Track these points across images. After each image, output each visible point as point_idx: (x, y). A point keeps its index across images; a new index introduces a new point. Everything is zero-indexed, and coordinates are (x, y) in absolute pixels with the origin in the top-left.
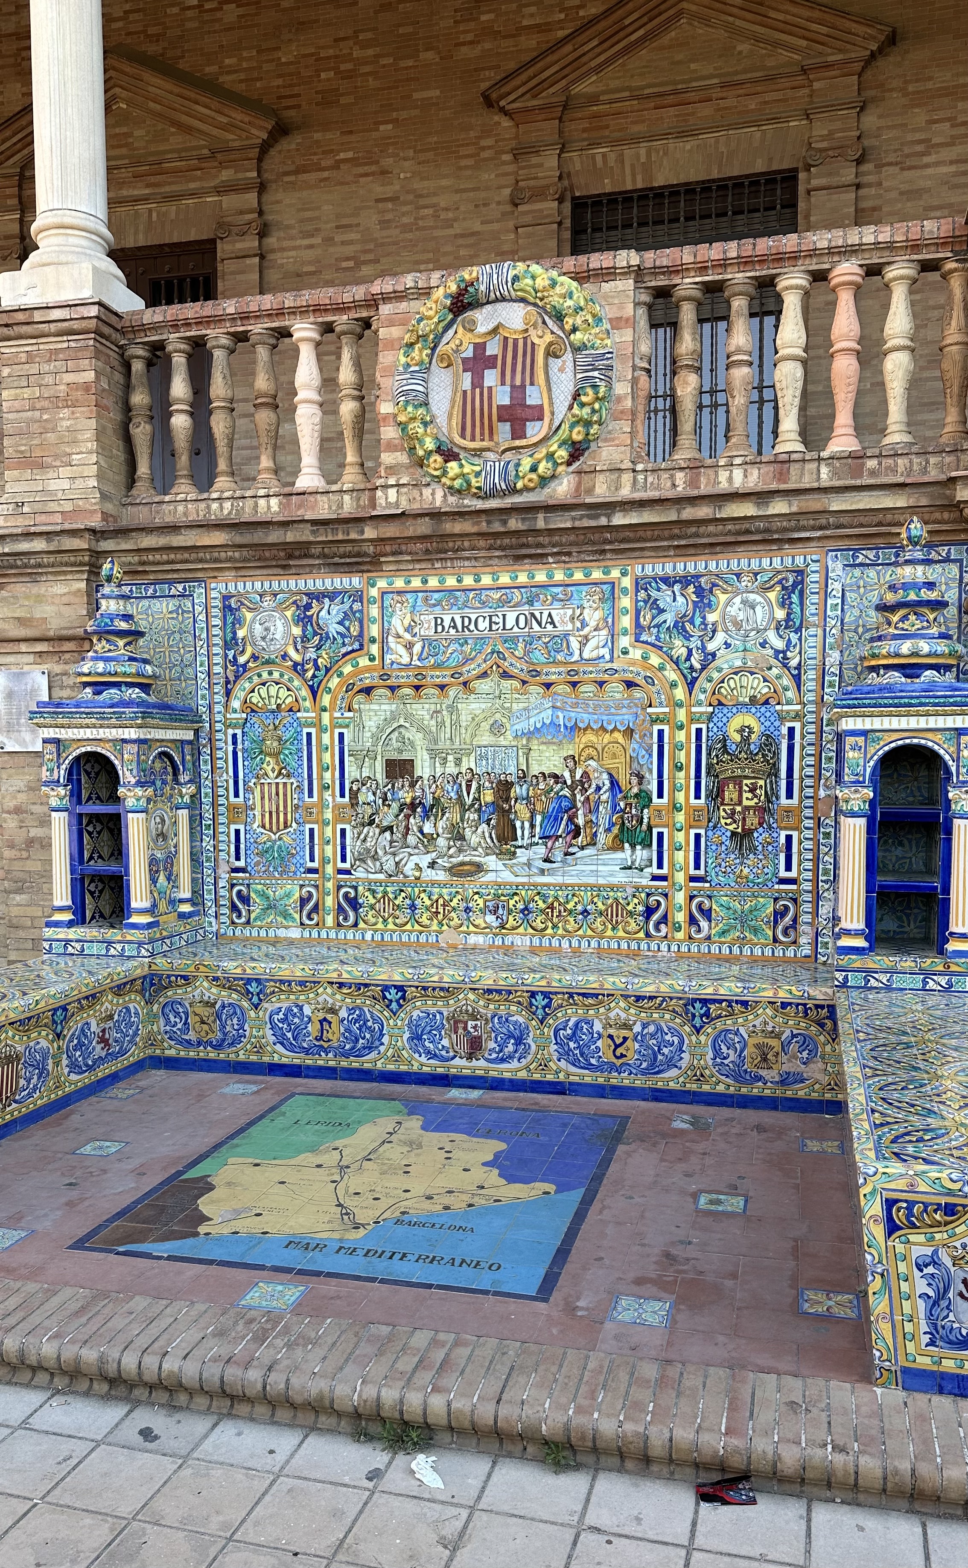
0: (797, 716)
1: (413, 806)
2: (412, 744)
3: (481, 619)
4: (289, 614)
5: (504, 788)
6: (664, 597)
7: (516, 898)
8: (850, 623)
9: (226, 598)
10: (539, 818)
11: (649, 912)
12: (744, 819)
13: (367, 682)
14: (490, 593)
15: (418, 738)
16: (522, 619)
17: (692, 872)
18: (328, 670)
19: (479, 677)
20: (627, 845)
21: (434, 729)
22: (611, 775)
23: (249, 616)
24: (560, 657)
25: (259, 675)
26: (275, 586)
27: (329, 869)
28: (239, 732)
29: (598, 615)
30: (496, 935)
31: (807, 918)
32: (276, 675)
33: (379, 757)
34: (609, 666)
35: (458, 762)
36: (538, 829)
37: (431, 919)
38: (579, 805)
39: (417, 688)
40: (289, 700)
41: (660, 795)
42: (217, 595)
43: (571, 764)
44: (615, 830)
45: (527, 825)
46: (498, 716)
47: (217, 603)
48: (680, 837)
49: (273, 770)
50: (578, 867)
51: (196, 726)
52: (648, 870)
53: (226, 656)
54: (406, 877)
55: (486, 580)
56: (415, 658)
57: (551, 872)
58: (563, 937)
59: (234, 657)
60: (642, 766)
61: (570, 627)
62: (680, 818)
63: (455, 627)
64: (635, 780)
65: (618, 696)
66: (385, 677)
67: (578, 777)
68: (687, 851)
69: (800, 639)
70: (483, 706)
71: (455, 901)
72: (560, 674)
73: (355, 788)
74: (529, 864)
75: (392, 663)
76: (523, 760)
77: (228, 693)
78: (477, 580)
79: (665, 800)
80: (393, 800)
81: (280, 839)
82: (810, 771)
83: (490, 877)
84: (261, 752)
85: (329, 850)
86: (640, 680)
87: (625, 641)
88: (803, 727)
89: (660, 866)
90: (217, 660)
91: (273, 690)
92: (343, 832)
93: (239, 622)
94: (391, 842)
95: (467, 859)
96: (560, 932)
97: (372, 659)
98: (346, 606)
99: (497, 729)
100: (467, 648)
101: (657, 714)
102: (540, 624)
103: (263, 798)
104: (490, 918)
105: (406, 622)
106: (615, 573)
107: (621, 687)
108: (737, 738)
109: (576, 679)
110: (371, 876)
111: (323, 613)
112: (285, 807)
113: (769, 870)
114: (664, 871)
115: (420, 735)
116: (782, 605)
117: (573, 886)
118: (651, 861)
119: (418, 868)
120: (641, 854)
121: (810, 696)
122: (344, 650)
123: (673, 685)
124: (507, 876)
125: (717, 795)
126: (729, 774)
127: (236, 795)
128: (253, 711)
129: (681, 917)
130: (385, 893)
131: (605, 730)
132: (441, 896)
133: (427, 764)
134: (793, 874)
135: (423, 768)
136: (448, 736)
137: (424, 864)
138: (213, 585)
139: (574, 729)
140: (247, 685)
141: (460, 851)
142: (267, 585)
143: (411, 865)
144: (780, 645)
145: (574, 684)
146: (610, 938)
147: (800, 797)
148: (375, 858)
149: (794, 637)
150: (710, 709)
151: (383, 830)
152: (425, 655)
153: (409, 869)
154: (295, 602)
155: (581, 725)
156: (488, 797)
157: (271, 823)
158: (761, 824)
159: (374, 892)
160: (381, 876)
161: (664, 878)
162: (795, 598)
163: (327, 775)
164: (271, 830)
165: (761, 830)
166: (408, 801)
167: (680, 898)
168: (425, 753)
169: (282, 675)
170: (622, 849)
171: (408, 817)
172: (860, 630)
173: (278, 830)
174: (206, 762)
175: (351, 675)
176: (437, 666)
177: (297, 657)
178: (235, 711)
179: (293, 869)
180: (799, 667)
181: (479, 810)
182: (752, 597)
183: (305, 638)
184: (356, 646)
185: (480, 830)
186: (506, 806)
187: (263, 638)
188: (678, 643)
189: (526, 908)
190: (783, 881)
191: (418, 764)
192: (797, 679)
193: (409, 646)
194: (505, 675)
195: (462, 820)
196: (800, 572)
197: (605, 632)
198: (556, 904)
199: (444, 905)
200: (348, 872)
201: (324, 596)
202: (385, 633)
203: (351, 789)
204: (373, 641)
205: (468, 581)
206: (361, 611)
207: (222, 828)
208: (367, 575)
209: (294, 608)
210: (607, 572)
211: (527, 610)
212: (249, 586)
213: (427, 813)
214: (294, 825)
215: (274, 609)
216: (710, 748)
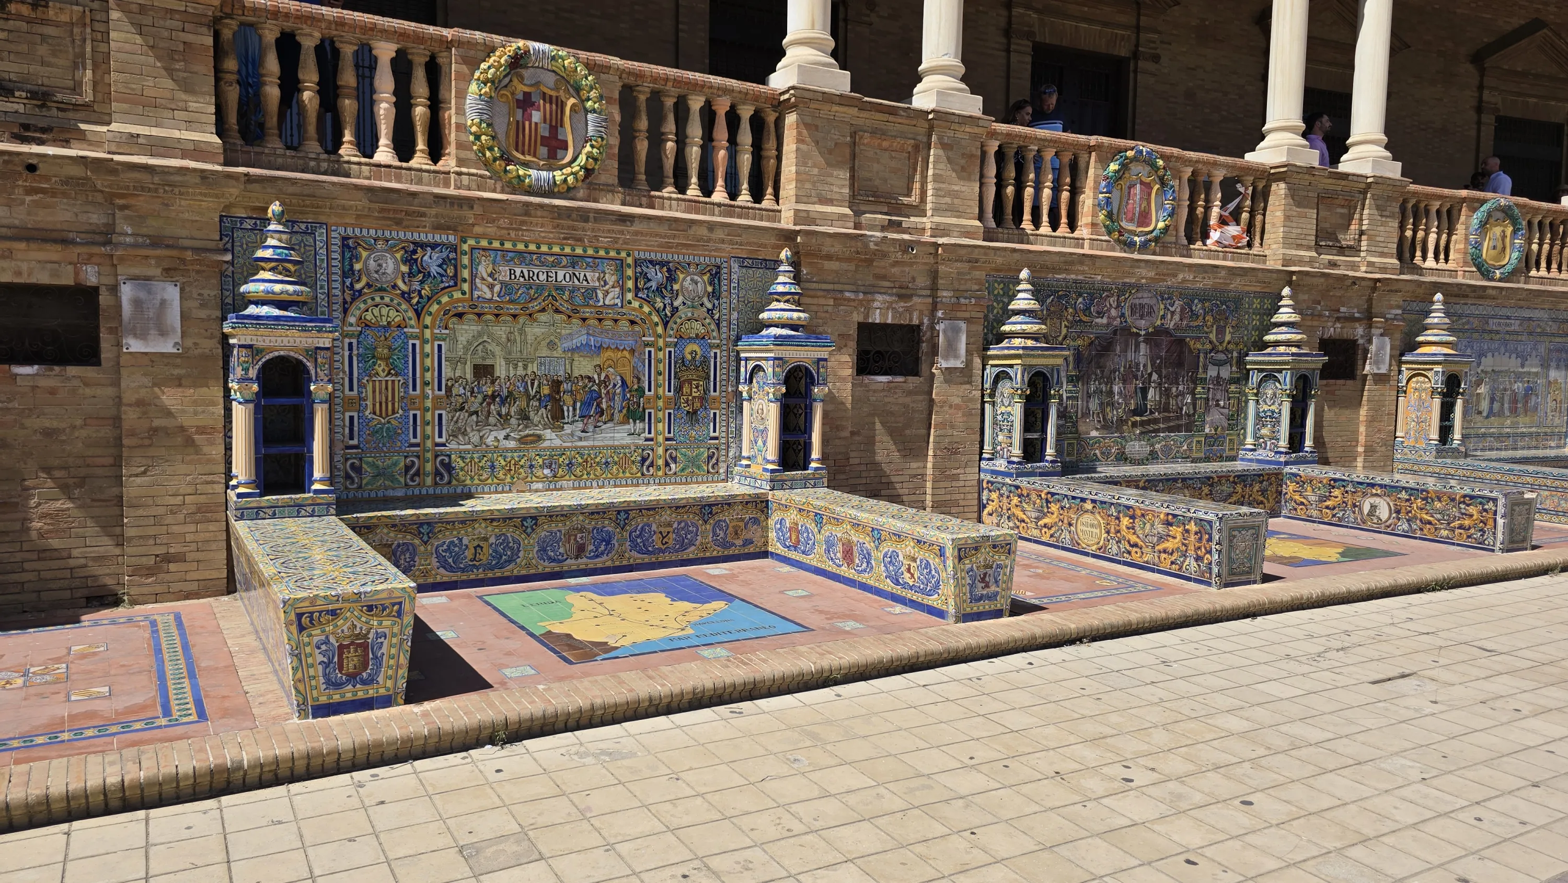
0: (718, 346)
1: (493, 397)
2: (493, 354)
3: (541, 274)
4: (398, 256)
5: (556, 385)
6: (651, 271)
7: (564, 457)
8: (741, 297)
9: (345, 239)
10: (578, 404)
11: (644, 460)
12: (693, 404)
13: (460, 310)
14: (547, 257)
15: (497, 350)
16: (568, 276)
17: (667, 435)
18: (429, 299)
19: (539, 312)
20: (631, 421)
21: (508, 345)
22: (622, 378)
23: (364, 254)
24: (591, 302)
25: (373, 299)
26: (387, 234)
27: (429, 444)
28: (354, 341)
29: (614, 278)
30: (550, 482)
31: (723, 458)
32: (387, 300)
33: (469, 363)
34: (620, 310)
35: (525, 367)
36: (578, 412)
37: (505, 475)
39: (497, 316)
40: (398, 319)
42: (338, 236)
43: (598, 370)
44: (625, 411)
45: (571, 409)
46: (552, 338)
47: (337, 242)
48: (660, 414)
49: (383, 371)
52: (643, 435)
53: (344, 283)
54: (487, 447)
55: (544, 248)
56: (496, 295)
57: (586, 439)
58: (594, 480)
59: (352, 284)
61: (597, 284)
62: (660, 403)
63: (523, 277)
64: (635, 381)
65: (626, 329)
66: (473, 307)
67: (602, 378)
68: (664, 423)
69: (719, 304)
70: (542, 330)
71: (523, 461)
72: (591, 313)
73: (449, 384)
74: (572, 435)
75: (479, 298)
76: (568, 367)
77: (345, 311)
78: (539, 247)
79: (652, 393)
80: (479, 393)
81: (389, 422)
82: (724, 377)
83: (546, 444)
84: (374, 357)
85: (429, 429)
86: (638, 320)
87: (629, 296)
88: (721, 352)
89: (650, 433)
90: (337, 285)
91: (385, 311)
92: (440, 416)
93: (358, 258)
94: (477, 422)
95: (532, 433)
96: (592, 476)
97: (464, 293)
98: (444, 255)
99: (552, 345)
100: (532, 292)
101: (647, 341)
102: (579, 280)
103: (374, 392)
104: (547, 471)
105: (490, 270)
106: (623, 254)
107: (628, 324)
108: (689, 357)
109: (601, 317)
110: (462, 447)
111: (426, 258)
112: (393, 398)
113: (705, 433)
114: (652, 435)
115: (499, 348)
116: (710, 284)
117: (599, 447)
118: (644, 430)
119: (497, 440)
120: (639, 425)
121: (724, 336)
122: (442, 285)
123: (657, 324)
124: (557, 442)
125: (679, 390)
126: (685, 378)
127: (351, 389)
128: (367, 326)
129: (661, 462)
130: (472, 458)
131: (618, 350)
132: (513, 458)
133: (503, 368)
134: (717, 434)
135: (501, 370)
136: (518, 349)
137: (501, 437)
138: (335, 228)
139: (600, 348)
140: (362, 306)
141: (526, 427)
142: (380, 233)
143: (491, 438)
144: (710, 306)
145: (600, 320)
146: (621, 477)
147: (720, 391)
148: (465, 433)
149: (716, 302)
150: (676, 340)
151: (471, 414)
152: (502, 294)
153: (490, 440)
154: (403, 248)
155: (604, 346)
156: (546, 390)
157: (381, 411)
158: (701, 407)
159: (463, 458)
160: (469, 447)
161: (651, 440)
162: (716, 281)
163: (428, 376)
164: (381, 416)
166: (490, 393)
167: (660, 451)
168: (502, 361)
169: (392, 300)
170: (628, 423)
171: (489, 404)
172: (746, 301)
173: (387, 415)
175: (447, 304)
176: (511, 302)
177: (405, 288)
178: (351, 325)
179: (399, 444)
180: (718, 319)
181: (540, 400)
182: (696, 277)
183: (411, 274)
184: (452, 283)
185: (540, 413)
186: (557, 397)
188: (658, 300)
189: (570, 463)
190: (712, 439)
191: (497, 368)
192: (718, 325)
193: (491, 287)
194: (557, 311)
196: (719, 267)
197: (617, 289)
198: (589, 459)
199: (515, 464)
200: (444, 445)
201: (427, 246)
202: (473, 276)
203: (446, 385)
204: (465, 280)
205: (532, 247)
206: (455, 259)
207: (337, 416)
208: (460, 234)
209: (402, 252)
210: (618, 253)
211: (571, 271)
212: (365, 232)
213: (503, 402)
214: (401, 412)
215: (386, 251)
216: (676, 363)
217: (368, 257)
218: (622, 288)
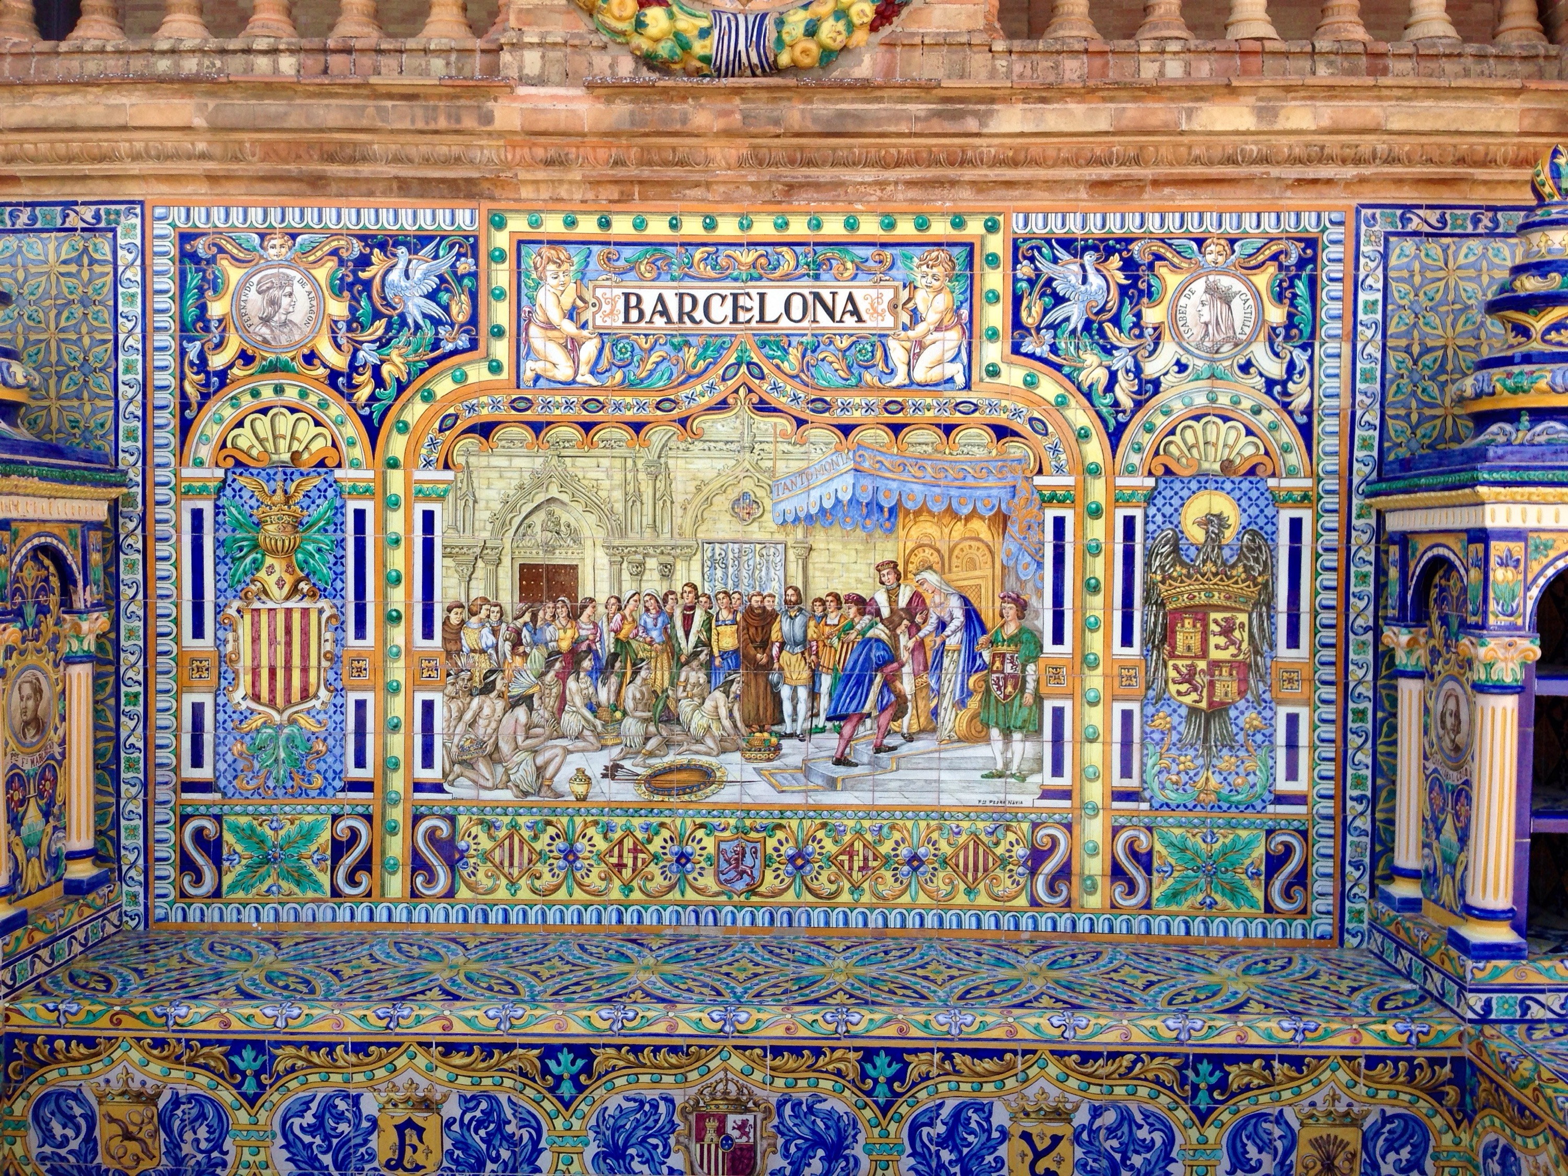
0: (1305, 499)
1: (574, 656)
2: (575, 536)
3: (716, 301)
4: (322, 274)
5: (758, 621)
7: (780, 835)
8: (1398, 336)
9: (185, 237)
10: (826, 681)
11: (1037, 857)
12: (1212, 684)
13: (486, 414)
14: (736, 253)
15: (588, 524)
16: (797, 302)
17: (1119, 782)
18: (401, 388)
19: (710, 409)
20: (995, 733)
21: (619, 507)
22: (966, 601)
23: (235, 274)
24: (867, 377)
25: (255, 394)
26: (292, 217)
27: (397, 782)
28: (207, 507)
29: (942, 302)
30: (739, 907)
32: (291, 395)
33: (506, 561)
34: (964, 396)
35: (667, 572)
36: (824, 703)
37: (607, 878)
38: (905, 655)
39: (587, 427)
40: (319, 444)
41: (1058, 638)
42: (169, 231)
43: (890, 578)
44: (974, 703)
45: (803, 693)
46: (747, 485)
47: (170, 247)
48: (1095, 716)
49: (280, 583)
50: (901, 774)
51: (114, 492)
52: (1035, 779)
53: (183, 352)
54: (558, 795)
55: (728, 228)
56: (584, 369)
57: (848, 785)
58: (872, 909)
59: (202, 356)
60: (1023, 583)
61: (889, 321)
62: (1095, 681)
63: (665, 313)
64: (1010, 610)
65: (980, 453)
66: (520, 404)
67: (903, 602)
68: (1107, 744)
69: (1311, 361)
70: (719, 464)
71: (658, 842)
72: (869, 408)
73: (454, 619)
74: (806, 769)
75: (537, 378)
76: (795, 569)
77: (186, 426)
78: (710, 226)
79: (1066, 647)
80: (535, 644)
83: (727, 795)
84: (255, 547)
85: (396, 742)
86: (1020, 425)
87: (993, 351)
88: (1317, 518)
89: (1057, 771)
90: (167, 359)
91: (285, 422)
92: (428, 707)
93: (215, 286)
94: (528, 727)
95: (683, 759)
96: (866, 898)
97: (495, 368)
98: (443, 265)
99: (745, 507)
100: (690, 355)
101: (1054, 488)
102: (831, 314)
103: (256, 640)
104: (727, 874)
105: (568, 299)
106: (975, 226)
107: (987, 436)
108: (1199, 535)
109: (899, 418)
110: (486, 795)
111: (395, 276)
112: (305, 657)
113: (1259, 779)
114: (1064, 782)
115: (592, 519)
116: (1280, 298)
117: (891, 809)
118: (1040, 761)
119: (583, 777)
120: (1021, 748)
121: (1329, 464)
122: (437, 349)
123: (1083, 435)
124: (762, 792)
125: (1160, 639)
126: (1184, 601)
127: (198, 633)
128: (238, 463)
129: (1095, 867)
130: (514, 827)
131: (955, 516)
132: (629, 832)
133: (604, 574)
134: (1300, 786)
135: (596, 583)
136: (647, 520)
137: (595, 770)
138: (159, 211)
139: (895, 512)
140: (228, 413)
141: (668, 743)
142: (274, 217)
143: (568, 771)
144: (1275, 369)
145: (896, 429)
146: (961, 907)
147: (1312, 645)
148: (494, 757)
149: (1300, 358)
150: (1151, 482)
151: (513, 704)
152: (604, 364)
153: (562, 780)
154: (335, 252)
155: (910, 505)
156: (727, 639)
157: (272, 690)
158: (1242, 694)
159: (490, 827)
160: (506, 795)
161: (1066, 794)
162: (1301, 287)
163: (397, 597)
164: (272, 703)
165: (1242, 704)
166: (565, 645)
167: (1095, 830)
168: (601, 554)
169: (303, 394)
170: (987, 740)
171: (562, 678)
172: (1416, 350)
173: (288, 701)
174: (132, 565)
175: (450, 398)
176: (627, 386)
177: (339, 361)
178: (200, 464)
179: (318, 780)
180: (1308, 411)
181: (709, 666)
183: (354, 322)
184: (463, 341)
185: (709, 704)
186: (762, 657)
187: (266, 321)
188: (1091, 358)
189: (800, 854)
190: (1280, 799)
191: (585, 574)
192: (1306, 431)
193: (572, 346)
194: (763, 407)
195: (673, 683)
197: (954, 334)
198: (858, 845)
199: (635, 851)
200: (438, 788)
201: (396, 244)
202: (522, 319)
203: (446, 622)
204: (498, 333)
205: (692, 227)
206: (474, 275)
207: (162, 702)
208: (486, 205)
209: (332, 264)
210: (959, 223)
211: (806, 287)
212: (236, 216)
213: (602, 671)
214: (323, 693)
215: (290, 264)
216: (1149, 555)
217: (244, 284)
218: (969, 328)
